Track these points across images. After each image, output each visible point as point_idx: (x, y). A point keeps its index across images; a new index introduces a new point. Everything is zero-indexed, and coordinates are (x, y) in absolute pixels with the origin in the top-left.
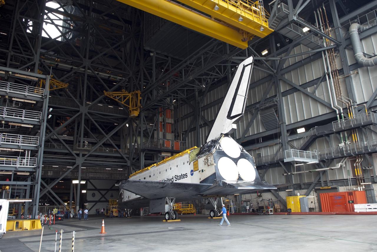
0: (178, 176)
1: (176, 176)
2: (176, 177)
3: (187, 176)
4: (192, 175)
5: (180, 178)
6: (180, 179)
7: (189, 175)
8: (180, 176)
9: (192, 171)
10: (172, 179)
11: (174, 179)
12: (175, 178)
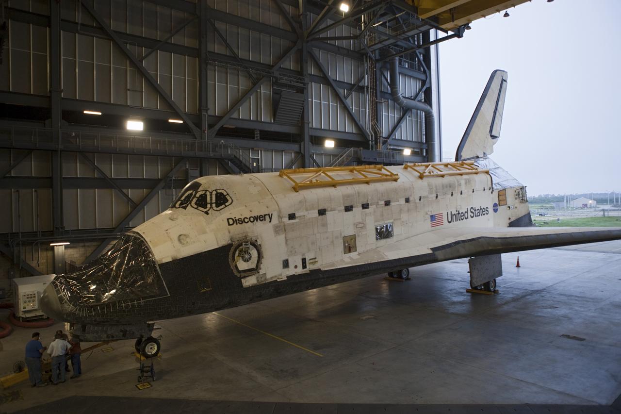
0: (475, 210)
1: (472, 208)
2: (472, 210)
3: (488, 211)
4: (495, 211)
5: (478, 214)
6: (478, 216)
7: (491, 210)
8: (478, 209)
9: (495, 205)
10: (466, 214)
11: (470, 213)
12: (472, 212)
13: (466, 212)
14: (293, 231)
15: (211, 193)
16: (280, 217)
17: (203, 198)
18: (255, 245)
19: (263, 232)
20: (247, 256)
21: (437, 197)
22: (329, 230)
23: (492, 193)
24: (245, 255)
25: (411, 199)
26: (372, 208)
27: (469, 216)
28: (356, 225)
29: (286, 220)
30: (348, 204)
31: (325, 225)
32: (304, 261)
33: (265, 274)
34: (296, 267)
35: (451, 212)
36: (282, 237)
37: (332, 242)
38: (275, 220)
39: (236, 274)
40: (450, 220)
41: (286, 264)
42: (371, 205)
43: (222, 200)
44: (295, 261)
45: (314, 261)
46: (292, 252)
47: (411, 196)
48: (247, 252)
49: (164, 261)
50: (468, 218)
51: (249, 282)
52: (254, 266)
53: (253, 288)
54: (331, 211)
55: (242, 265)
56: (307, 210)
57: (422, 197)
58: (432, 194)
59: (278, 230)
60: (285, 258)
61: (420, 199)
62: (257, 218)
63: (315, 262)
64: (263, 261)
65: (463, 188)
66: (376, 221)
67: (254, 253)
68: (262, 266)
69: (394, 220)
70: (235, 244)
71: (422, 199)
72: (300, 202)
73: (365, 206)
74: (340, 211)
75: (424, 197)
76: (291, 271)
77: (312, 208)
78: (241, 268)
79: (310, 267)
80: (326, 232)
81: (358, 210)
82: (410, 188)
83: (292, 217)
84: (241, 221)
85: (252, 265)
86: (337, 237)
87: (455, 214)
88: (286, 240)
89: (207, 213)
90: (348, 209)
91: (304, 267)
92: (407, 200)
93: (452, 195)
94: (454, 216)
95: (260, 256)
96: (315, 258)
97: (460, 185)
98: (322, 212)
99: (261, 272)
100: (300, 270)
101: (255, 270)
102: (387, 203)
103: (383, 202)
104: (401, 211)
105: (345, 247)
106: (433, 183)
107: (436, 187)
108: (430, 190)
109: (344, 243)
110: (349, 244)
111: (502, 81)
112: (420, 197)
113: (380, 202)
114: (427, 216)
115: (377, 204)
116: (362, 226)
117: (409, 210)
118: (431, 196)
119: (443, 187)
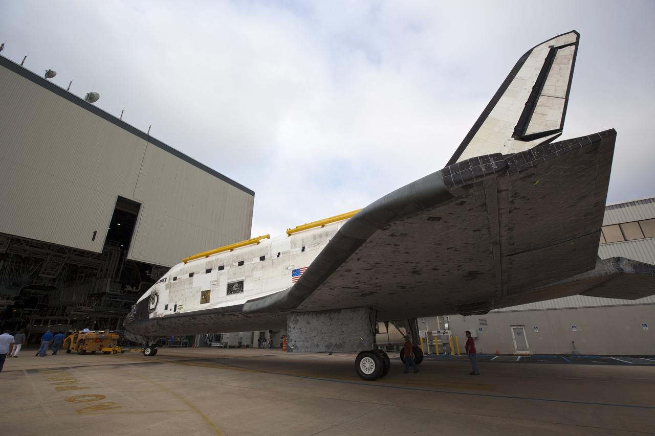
14: (174, 287)
16: (170, 279)
19: (162, 288)
20: (153, 301)
21: (303, 250)
22: (193, 286)
25: (266, 257)
26: (225, 269)
28: (212, 283)
29: (172, 281)
30: (208, 268)
31: (191, 283)
32: (176, 306)
34: (171, 310)
36: (168, 291)
37: (194, 295)
38: (167, 281)
39: (149, 310)
41: (167, 307)
42: (226, 266)
44: (171, 306)
46: (171, 301)
47: (267, 253)
48: (154, 299)
51: (151, 316)
52: (155, 307)
53: (153, 319)
54: (197, 273)
55: (151, 306)
56: (183, 274)
57: (281, 253)
58: (296, 247)
59: (167, 286)
60: (166, 304)
61: (278, 256)
62: (161, 281)
63: (181, 308)
64: (158, 304)
66: (228, 279)
67: (156, 300)
68: (157, 307)
69: (246, 277)
71: (281, 256)
72: (181, 270)
73: (221, 268)
74: (202, 273)
75: (284, 253)
76: (168, 312)
77: (186, 273)
78: (151, 308)
79: (178, 311)
80: (191, 288)
81: (215, 272)
82: (267, 247)
83: (175, 279)
86: (197, 292)
88: (170, 293)
90: (208, 271)
91: (175, 310)
92: (262, 258)
95: (157, 302)
96: (182, 305)
98: (191, 275)
99: (156, 311)
100: (172, 312)
101: (154, 309)
102: (241, 264)
103: (237, 263)
104: (254, 269)
105: (202, 299)
106: (299, 236)
107: (303, 240)
108: (293, 244)
109: (202, 296)
110: (205, 297)
111: (553, 52)
112: (279, 254)
113: (234, 264)
114: (287, 272)
115: (231, 266)
116: (216, 283)
117: (263, 267)
118: (294, 250)
119: (315, 237)
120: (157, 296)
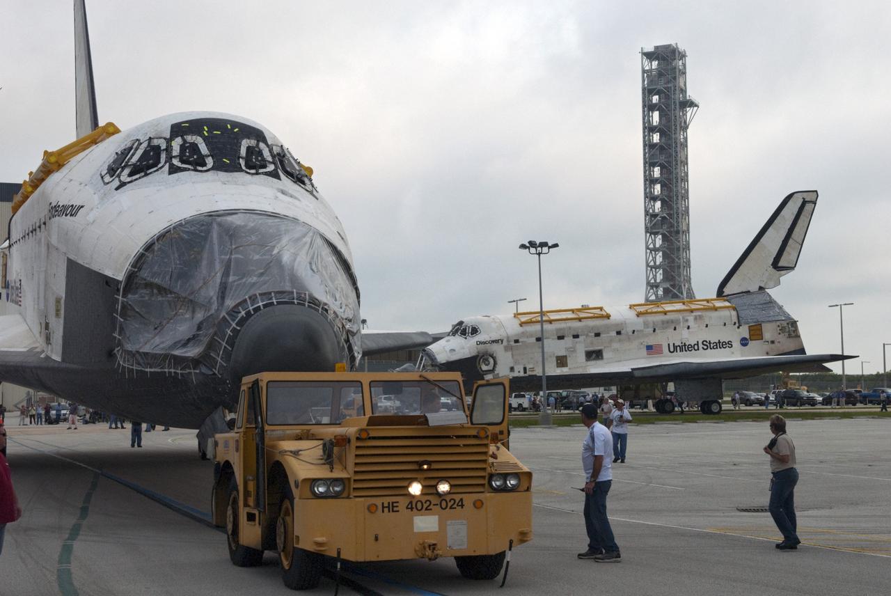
13: (695, 345)
14: (517, 350)
15: (469, 327)
16: (508, 341)
17: (465, 330)
18: (492, 356)
19: (498, 350)
20: (487, 362)
21: (654, 331)
22: (545, 351)
23: (738, 327)
24: (486, 362)
25: (622, 332)
26: (581, 338)
27: (700, 348)
28: (567, 349)
29: (512, 343)
30: (560, 335)
31: (541, 348)
32: (525, 369)
33: (498, 374)
34: (519, 372)
35: (674, 344)
36: (509, 354)
38: (505, 343)
39: (482, 372)
40: (672, 350)
41: (512, 369)
42: (581, 336)
43: (475, 331)
44: (519, 368)
45: (532, 369)
46: (516, 362)
47: (623, 329)
48: (487, 360)
49: (443, 362)
50: (698, 349)
51: (489, 377)
52: (491, 368)
54: (547, 339)
55: (484, 368)
56: (527, 337)
58: (648, 328)
59: (507, 349)
60: (512, 365)
61: (633, 333)
62: (493, 342)
63: (533, 371)
64: (497, 366)
65: (691, 323)
66: (586, 347)
67: (491, 361)
68: (496, 369)
69: (604, 347)
70: (481, 355)
71: (635, 332)
72: (523, 333)
73: (576, 336)
74: (553, 339)
75: (638, 331)
76: (516, 374)
77: (531, 336)
78: (483, 369)
79: (529, 373)
81: (569, 341)
82: (622, 324)
83: (517, 341)
84: (484, 343)
85: (490, 367)
86: (550, 357)
87: (679, 346)
88: (513, 356)
89: (466, 338)
90: (561, 338)
91: (525, 372)
92: (619, 333)
93: (675, 329)
94: (678, 348)
95: (495, 363)
97: (687, 320)
98: (539, 339)
99: (496, 372)
100: (522, 374)
101: (492, 371)
102: (597, 335)
103: (593, 334)
104: (611, 341)
105: (557, 363)
106: (650, 318)
107: (654, 322)
108: (646, 325)
109: (557, 360)
110: (562, 361)
111: (804, 203)
112: (634, 331)
113: (590, 334)
114: (642, 346)
115: (587, 335)
116: (573, 350)
117: (620, 340)
118: (647, 330)
119: (663, 322)
120: (493, 357)
